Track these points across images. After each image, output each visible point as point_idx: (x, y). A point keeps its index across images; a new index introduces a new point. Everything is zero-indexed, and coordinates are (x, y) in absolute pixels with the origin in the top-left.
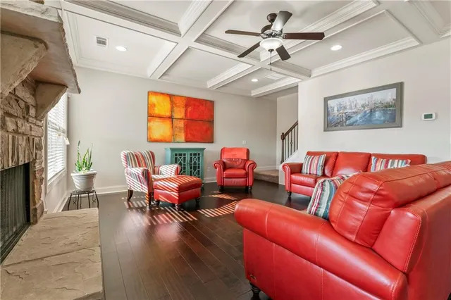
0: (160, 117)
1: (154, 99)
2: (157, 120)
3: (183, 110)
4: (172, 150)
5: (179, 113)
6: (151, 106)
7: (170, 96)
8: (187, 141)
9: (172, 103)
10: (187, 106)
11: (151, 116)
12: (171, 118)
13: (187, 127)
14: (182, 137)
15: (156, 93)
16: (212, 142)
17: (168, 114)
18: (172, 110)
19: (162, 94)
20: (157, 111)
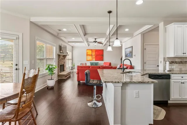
0: (89, 55)
1: (88, 51)
2: (88, 56)
3: (95, 53)
4: (90, 63)
5: (94, 54)
6: (87, 53)
7: (91, 50)
8: (96, 61)
9: (92, 51)
10: (96, 52)
11: (87, 55)
12: (92, 55)
13: (96, 57)
14: (94, 60)
15: (88, 50)
16: (103, 61)
17: (91, 54)
18: (92, 53)
19: (89, 50)
20: (88, 54)
